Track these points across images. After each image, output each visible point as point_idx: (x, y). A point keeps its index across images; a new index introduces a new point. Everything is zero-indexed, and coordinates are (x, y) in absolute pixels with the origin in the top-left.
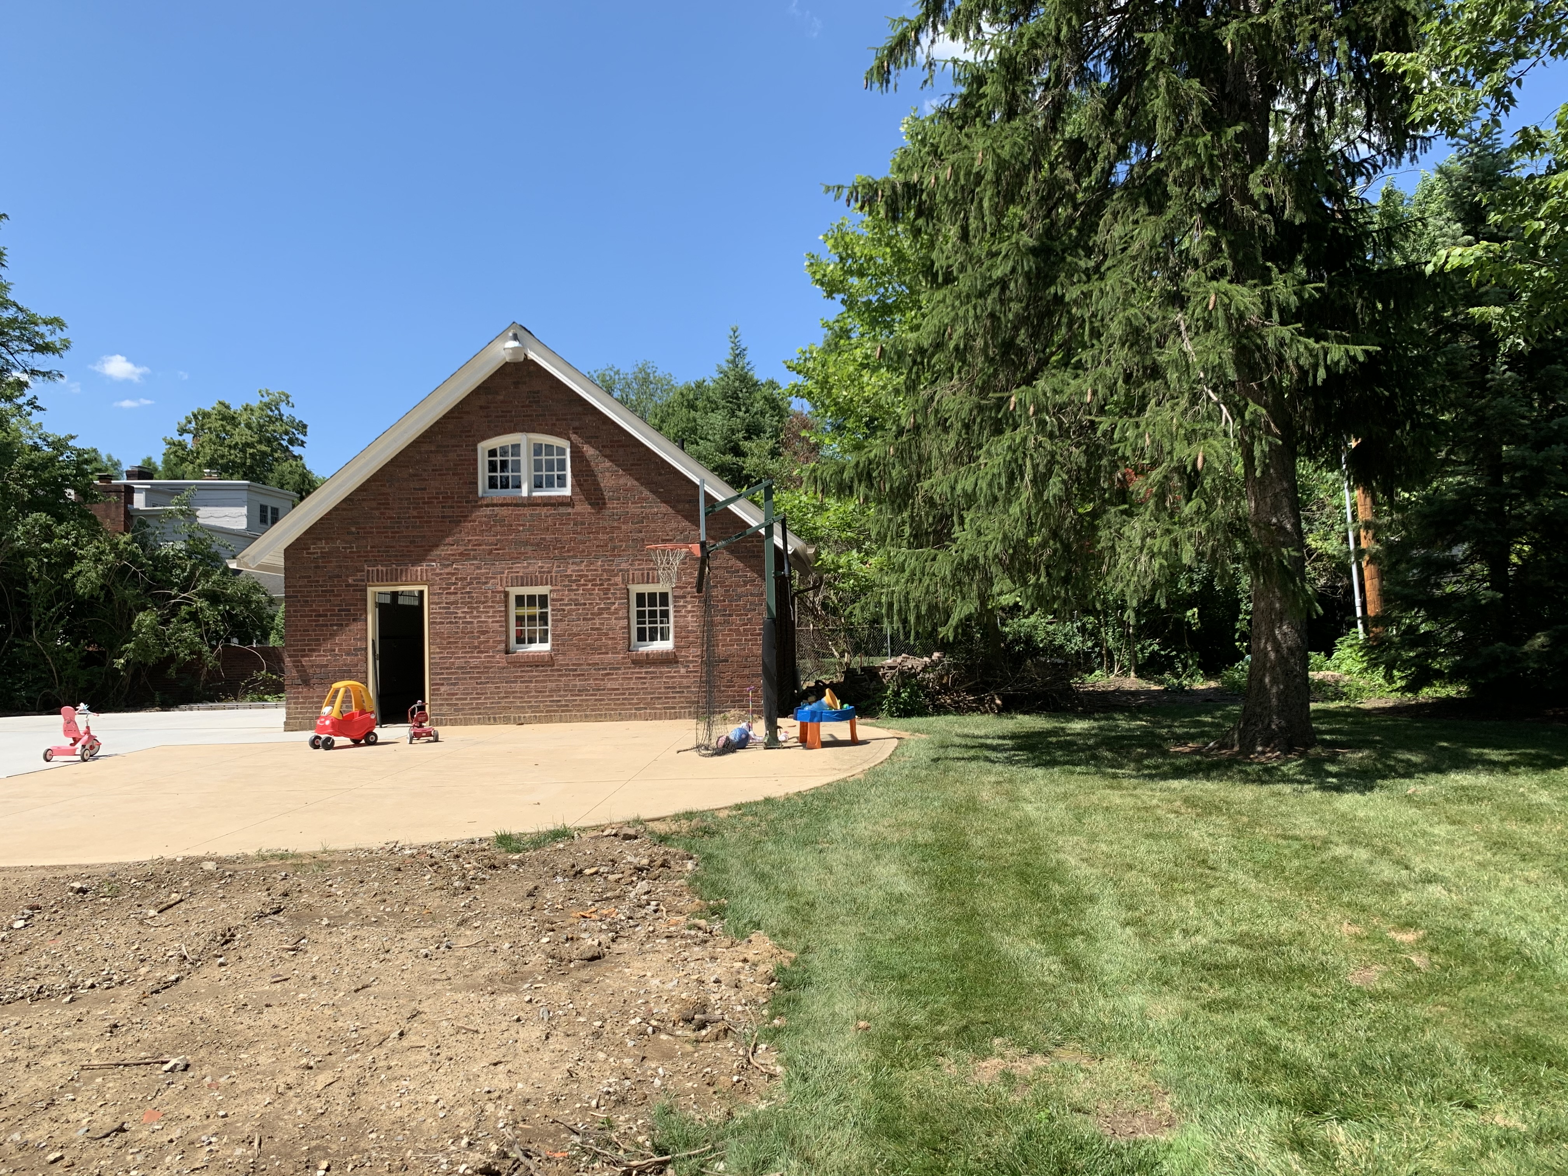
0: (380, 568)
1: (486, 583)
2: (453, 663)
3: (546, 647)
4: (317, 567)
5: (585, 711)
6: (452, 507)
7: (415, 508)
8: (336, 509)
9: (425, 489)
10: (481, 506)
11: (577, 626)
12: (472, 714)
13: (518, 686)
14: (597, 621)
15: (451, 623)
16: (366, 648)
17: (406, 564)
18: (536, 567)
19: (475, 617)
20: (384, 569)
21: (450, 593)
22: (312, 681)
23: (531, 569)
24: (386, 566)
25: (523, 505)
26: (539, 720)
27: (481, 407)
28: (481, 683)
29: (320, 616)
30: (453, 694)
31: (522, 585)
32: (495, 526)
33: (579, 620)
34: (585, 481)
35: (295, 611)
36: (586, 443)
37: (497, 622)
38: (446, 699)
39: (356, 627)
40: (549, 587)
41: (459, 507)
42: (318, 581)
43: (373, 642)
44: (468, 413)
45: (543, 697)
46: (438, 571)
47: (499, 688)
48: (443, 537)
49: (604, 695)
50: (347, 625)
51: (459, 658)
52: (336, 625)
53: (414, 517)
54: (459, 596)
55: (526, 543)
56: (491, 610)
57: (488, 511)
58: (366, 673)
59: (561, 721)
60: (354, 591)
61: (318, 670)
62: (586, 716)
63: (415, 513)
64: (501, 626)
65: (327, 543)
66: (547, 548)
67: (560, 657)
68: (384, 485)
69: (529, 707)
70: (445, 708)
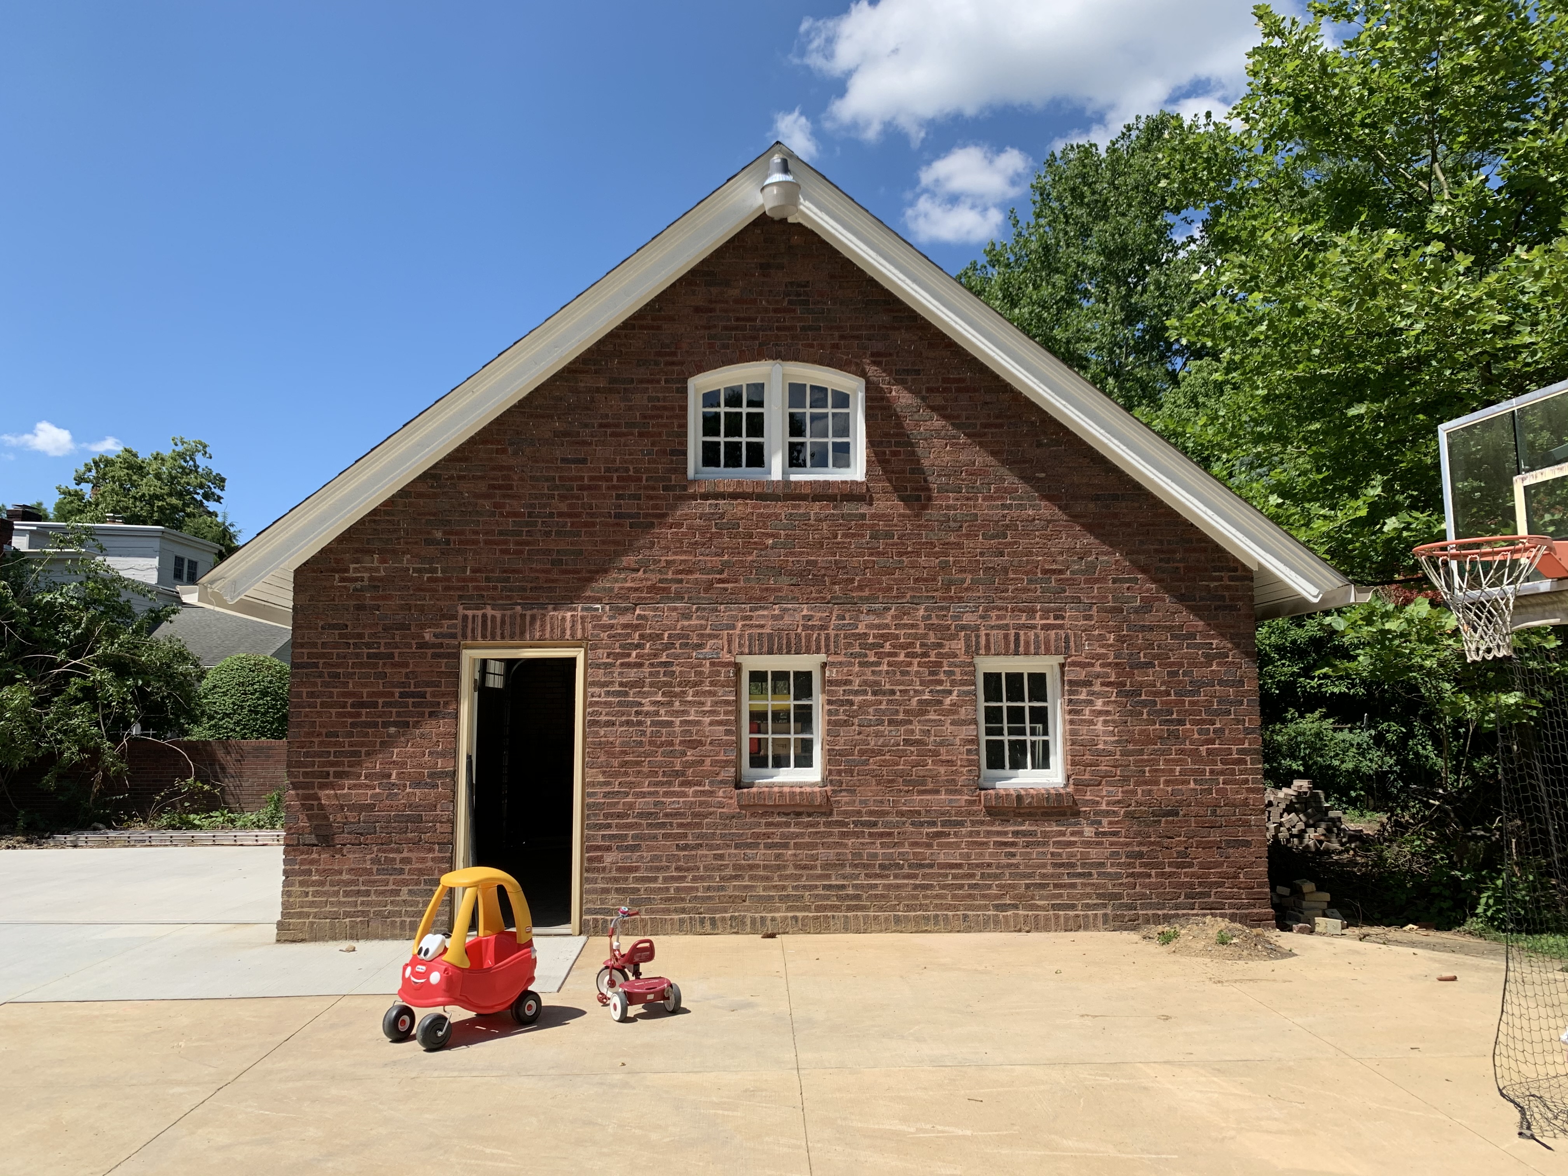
0: (489, 612)
1: (700, 646)
2: (631, 806)
3: (813, 775)
4: (360, 608)
5: (893, 908)
6: (637, 497)
7: (562, 498)
8: (404, 493)
9: (584, 461)
10: (694, 497)
11: (878, 735)
12: (667, 911)
13: (760, 855)
14: (917, 727)
15: (628, 723)
16: (454, 774)
17: (543, 606)
18: (798, 617)
19: (677, 713)
20: (498, 614)
21: (628, 665)
22: (338, 839)
23: (787, 620)
24: (503, 608)
25: (775, 498)
26: (804, 929)
27: (697, 310)
28: (686, 847)
29: (362, 705)
30: (631, 870)
31: (770, 652)
32: (721, 536)
33: (880, 723)
34: (895, 454)
35: (311, 695)
36: (898, 382)
37: (720, 723)
38: (616, 880)
39: (434, 728)
40: (822, 657)
41: (650, 498)
42: (361, 636)
43: (469, 757)
44: (671, 319)
45: (810, 877)
46: (605, 620)
47: (721, 857)
48: (618, 554)
49: (932, 876)
50: (417, 725)
51: (643, 795)
52: (395, 724)
53: (560, 515)
54: (647, 670)
55: (779, 571)
56: (709, 700)
57: (707, 506)
58: (453, 822)
59: (846, 930)
60: (435, 656)
61: (352, 816)
62: (898, 920)
63: (564, 507)
64: (728, 732)
65: (383, 561)
66: (818, 580)
67: (844, 797)
68: (504, 451)
69: (781, 899)
70: (613, 897)
